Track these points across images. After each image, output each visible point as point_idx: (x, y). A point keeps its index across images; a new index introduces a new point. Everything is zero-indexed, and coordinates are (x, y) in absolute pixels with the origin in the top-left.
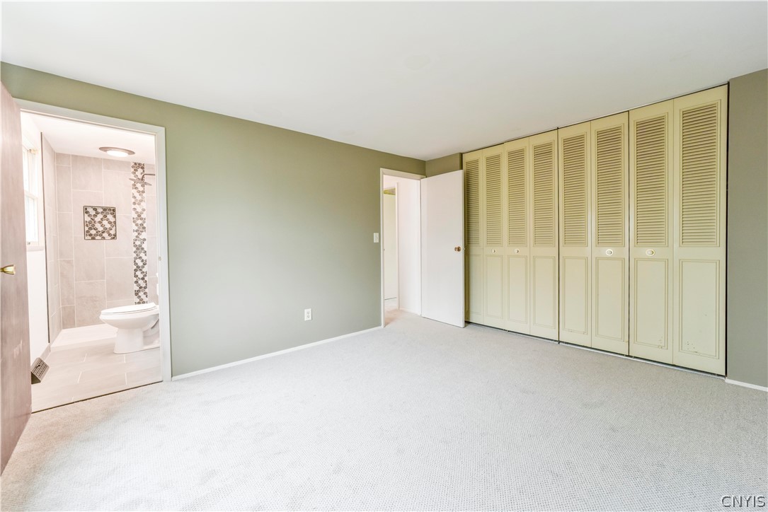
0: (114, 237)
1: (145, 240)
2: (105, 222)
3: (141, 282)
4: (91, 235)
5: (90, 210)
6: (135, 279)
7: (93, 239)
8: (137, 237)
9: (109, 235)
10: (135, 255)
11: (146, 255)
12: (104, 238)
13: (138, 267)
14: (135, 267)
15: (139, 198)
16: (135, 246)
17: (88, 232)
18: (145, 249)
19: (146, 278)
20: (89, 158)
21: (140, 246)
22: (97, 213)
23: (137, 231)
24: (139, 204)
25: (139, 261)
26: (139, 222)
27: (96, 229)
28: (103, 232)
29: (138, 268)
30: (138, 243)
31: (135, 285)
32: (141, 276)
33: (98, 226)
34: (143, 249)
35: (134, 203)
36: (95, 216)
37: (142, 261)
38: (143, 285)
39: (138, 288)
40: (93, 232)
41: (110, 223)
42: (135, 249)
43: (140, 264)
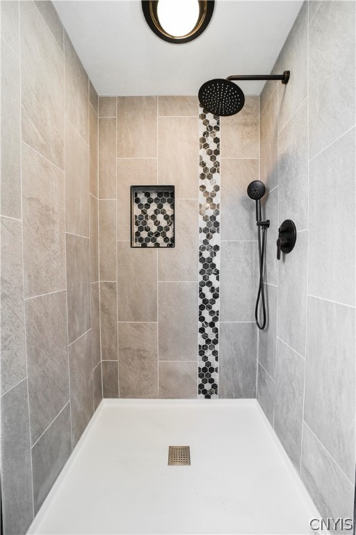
0: (171, 243)
1: (217, 248)
2: (160, 217)
3: (208, 330)
4: (141, 240)
5: (141, 196)
6: (200, 324)
7: (144, 246)
8: (205, 242)
9: (166, 239)
10: (200, 278)
11: (218, 279)
12: (157, 245)
13: (205, 301)
14: (200, 301)
15: (210, 165)
16: (202, 260)
17: (138, 234)
18: (218, 267)
19: (217, 325)
20: (140, 98)
21: (210, 260)
22: (150, 201)
23: (205, 230)
24: (210, 177)
25: (206, 290)
26: (210, 213)
27: (148, 229)
28: (157, 235)
29: (206, 304)
30: (206, 254)
31: (200, 335)
32: (209, 319)
33: (150, 223)
34: (214, 266)
35: (203, 176)
36: (148, 206)
37: (212, 290)
38: (212, 337)
39: (202, 342)
40: (144, 234)
41: (166, 218)
42: (200, 266)
43: (209, 296)
